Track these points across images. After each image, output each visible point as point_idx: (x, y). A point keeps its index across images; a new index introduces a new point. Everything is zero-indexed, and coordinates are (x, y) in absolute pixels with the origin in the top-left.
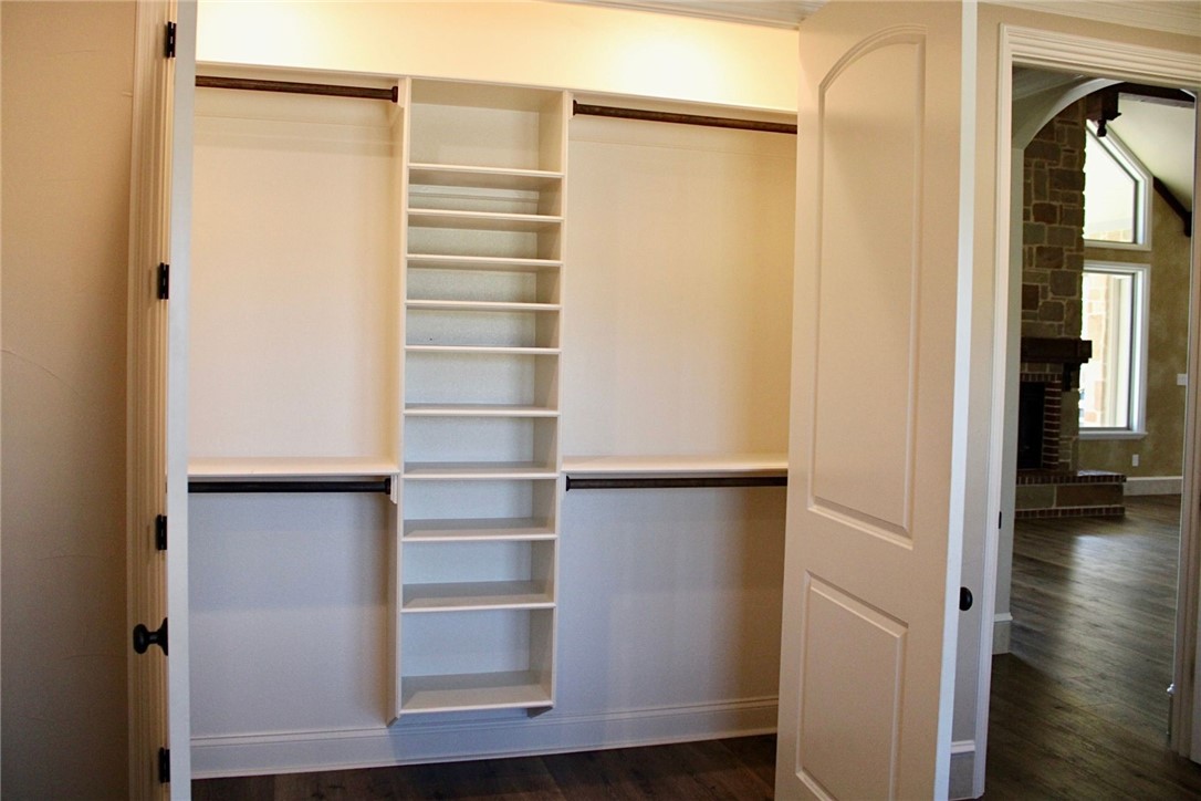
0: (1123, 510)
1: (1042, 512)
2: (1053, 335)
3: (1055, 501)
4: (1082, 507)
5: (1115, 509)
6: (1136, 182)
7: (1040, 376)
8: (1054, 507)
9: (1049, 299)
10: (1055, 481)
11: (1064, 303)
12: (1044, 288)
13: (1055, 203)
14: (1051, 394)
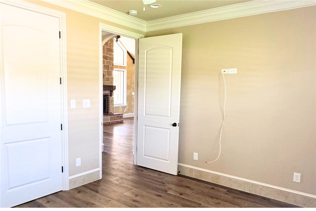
0: (123, 121)
1: (107, 123)
4: (115, 121)
5: (121, 121)
6: (124, 51)
7: (105, 93)
8: (109, 121)
9: (107, 77)
10: (109, 116)
11: (110, 77)
12: (106, 74)
13: (107, 55)
14: (108, 97)
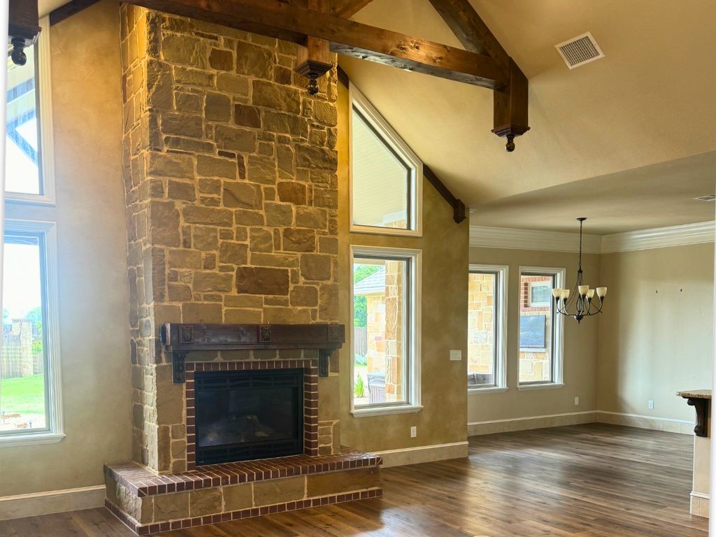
0: (380, 492)
1: (291, 506)
2: (302, 321)
3: (306, 491)
4: (336, 495)
5: (372, 493)
6: (409, 170)
8: (305, 498)
9: (300, 284)
10: (304, 472)
11: (318, 288)
12: (294, 273)
13: (302, 183)
14: (309, 380)
